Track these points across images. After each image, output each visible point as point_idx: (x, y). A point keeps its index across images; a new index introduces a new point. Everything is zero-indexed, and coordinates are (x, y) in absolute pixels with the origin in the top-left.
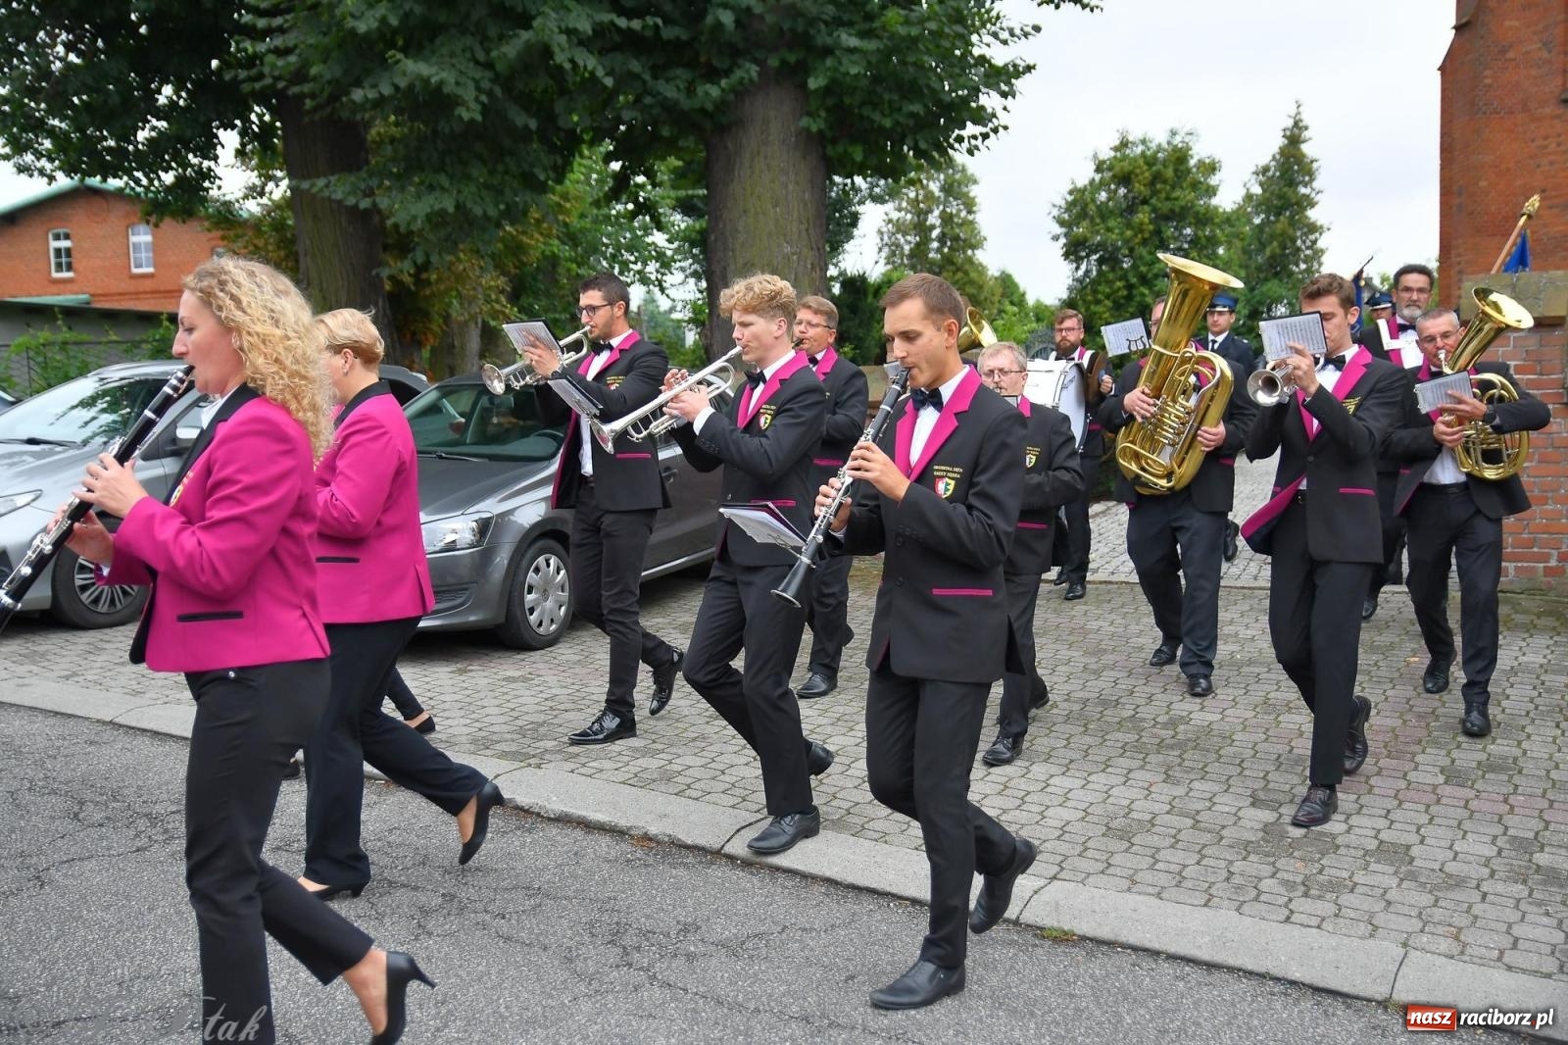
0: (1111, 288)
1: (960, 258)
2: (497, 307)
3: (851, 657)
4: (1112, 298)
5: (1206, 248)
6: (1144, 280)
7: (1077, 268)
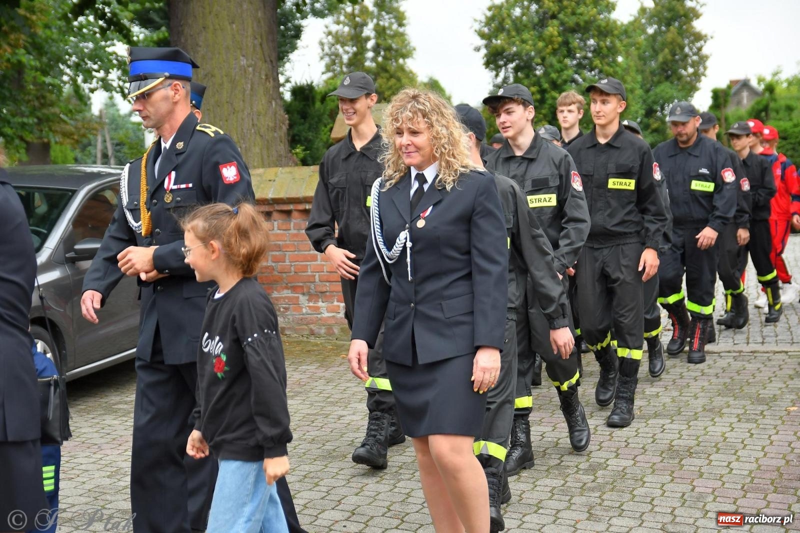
1: (392, 66)
3: (313, 422)
7: (497, 75)
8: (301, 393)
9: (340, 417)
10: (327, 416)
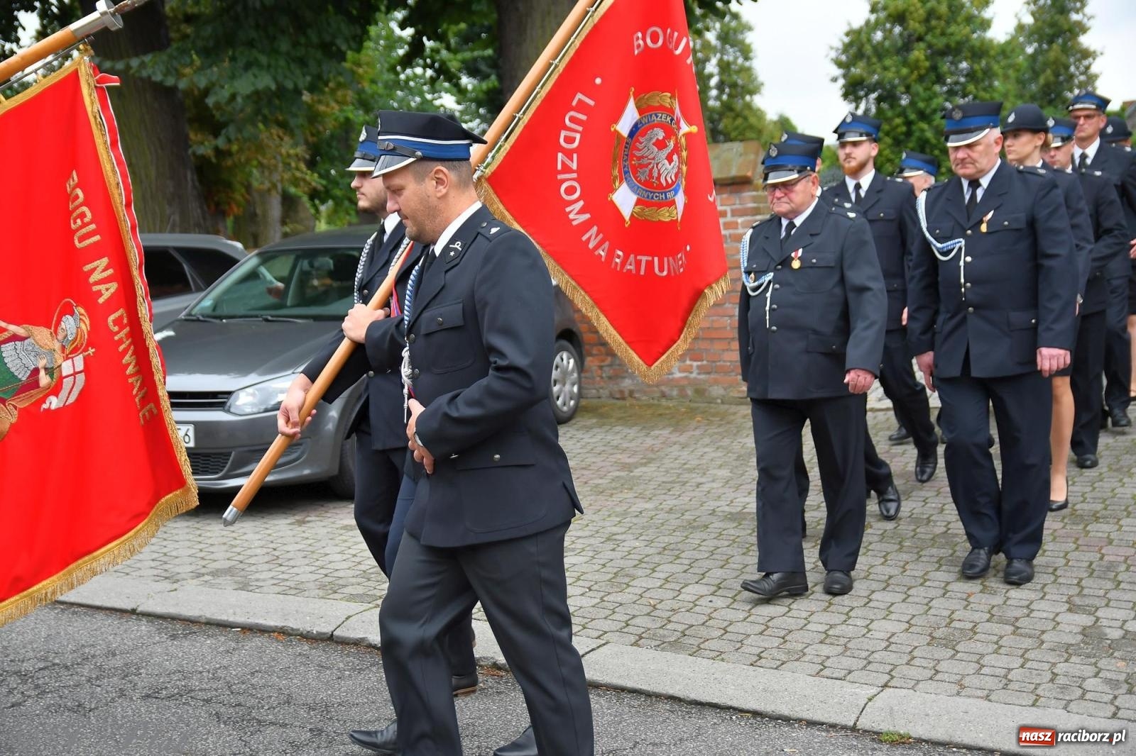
0: (890, 125)
1: (738, 104)
2: (298, 174)
3: (669, 490)
4: (892, 134)
5: (983, 80)
6: (923, 116)
8: (654, 459)
9: (698, 485)
10: (684, 484)
